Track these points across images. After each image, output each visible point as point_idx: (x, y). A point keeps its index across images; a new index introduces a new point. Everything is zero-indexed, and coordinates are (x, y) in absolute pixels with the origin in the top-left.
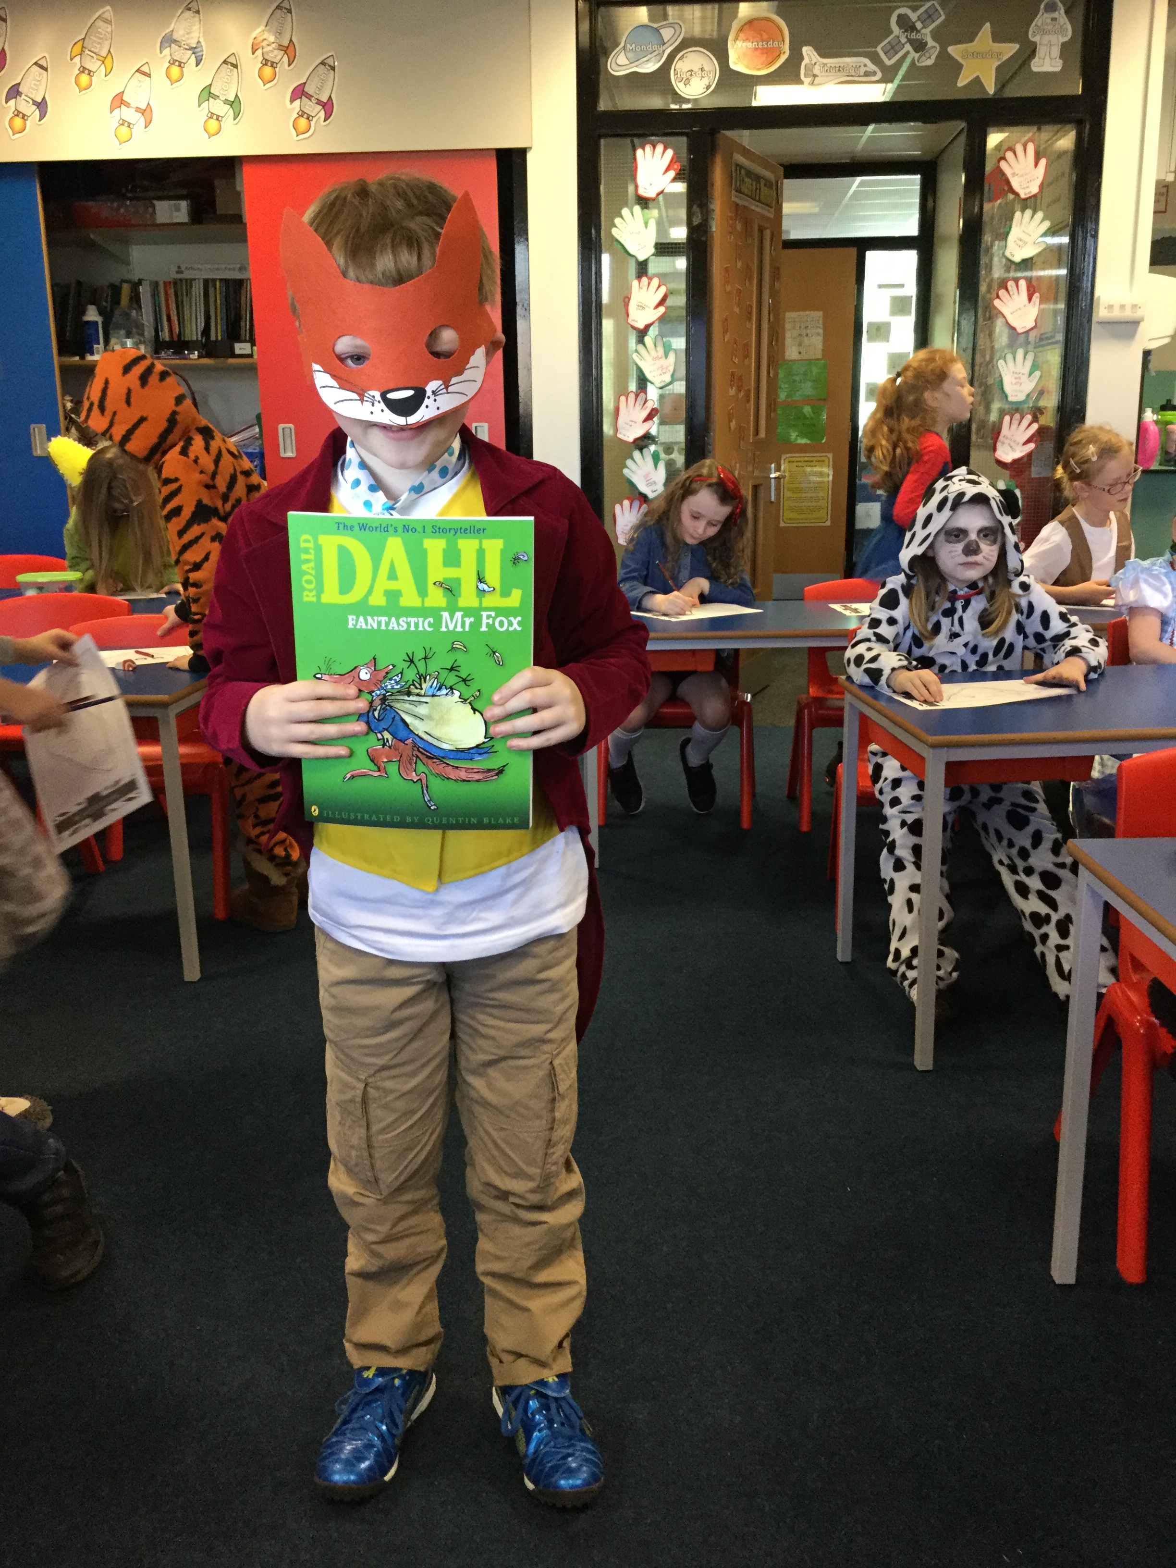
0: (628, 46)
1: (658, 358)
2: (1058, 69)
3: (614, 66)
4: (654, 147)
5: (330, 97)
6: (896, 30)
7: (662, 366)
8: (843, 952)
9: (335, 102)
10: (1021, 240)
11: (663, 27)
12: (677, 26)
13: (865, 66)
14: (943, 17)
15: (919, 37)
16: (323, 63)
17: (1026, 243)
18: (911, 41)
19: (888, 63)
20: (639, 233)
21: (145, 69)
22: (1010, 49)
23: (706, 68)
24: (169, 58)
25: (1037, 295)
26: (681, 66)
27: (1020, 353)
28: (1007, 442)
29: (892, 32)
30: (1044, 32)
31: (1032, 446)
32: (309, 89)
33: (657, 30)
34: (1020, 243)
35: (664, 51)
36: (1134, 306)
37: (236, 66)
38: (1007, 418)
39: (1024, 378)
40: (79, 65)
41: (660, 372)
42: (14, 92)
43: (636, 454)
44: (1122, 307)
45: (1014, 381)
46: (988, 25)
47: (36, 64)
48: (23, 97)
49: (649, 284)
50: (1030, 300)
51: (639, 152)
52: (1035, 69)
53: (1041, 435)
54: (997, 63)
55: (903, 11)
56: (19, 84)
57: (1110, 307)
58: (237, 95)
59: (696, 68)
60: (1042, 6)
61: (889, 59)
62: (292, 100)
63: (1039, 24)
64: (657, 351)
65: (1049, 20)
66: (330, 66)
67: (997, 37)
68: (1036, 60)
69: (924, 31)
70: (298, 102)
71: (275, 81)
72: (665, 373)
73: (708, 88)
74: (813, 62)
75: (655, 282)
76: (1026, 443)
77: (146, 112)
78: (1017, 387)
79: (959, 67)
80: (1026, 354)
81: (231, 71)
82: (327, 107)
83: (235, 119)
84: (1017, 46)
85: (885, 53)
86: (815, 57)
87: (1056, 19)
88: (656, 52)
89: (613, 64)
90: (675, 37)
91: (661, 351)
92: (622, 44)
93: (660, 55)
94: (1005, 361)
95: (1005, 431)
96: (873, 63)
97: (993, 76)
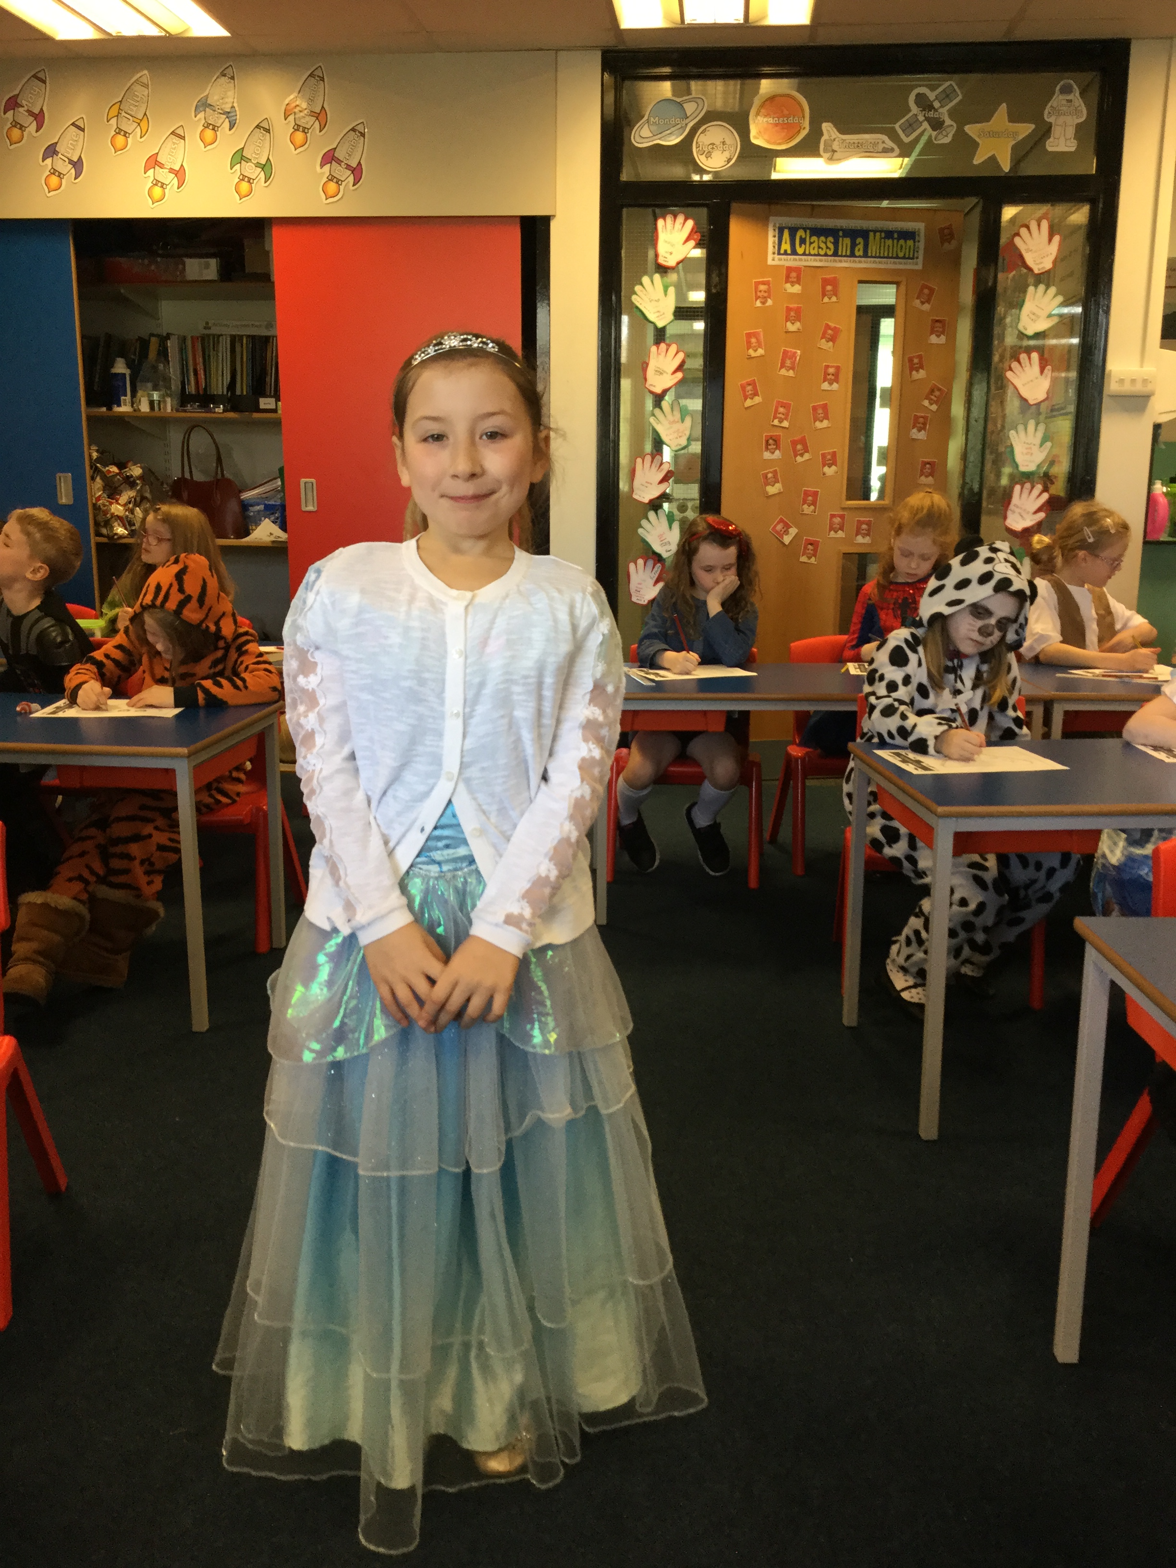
0: (652, 119)
1: (674, 422)
2: (1073, 149)
3: (638, 139)
4: (675, 217)
5: (359, 164)
6: (914, 109)
7: (678, 430)
8: (850, 1015)
9: (363, 167)
10: (1034, 314)
11: (686, 101)
12: (699, 101)
13: (883, 142)
14: (960, 97)
15: (936, 116)
16: (353, 130)
17: (1038, 317)
18: (927, 119)
19: (906, 140)
20: (658, 301)
22: (1025, 129)
23: (728, 142)
24: (203, 121)
25: (1049, 367)
26: (703, 139)
27: (1031, 424)
28: (1017, 510)
29: (910, 111)
30: (1059, 113)
31: (1042, 515)
33: (680, 104)
34: (1033, 317)
35: (686, 125)
36: (1145, 381)
37: (268, 131)
38: (1018, 488)
39: (1035, 449)
41: (676, 435)
42: (51, 151)
43: (651, 515)
44: (1133, 381)
45: (1025, 451)
46: (1004, 105)
47: (73, 124)
48: (60, 155)
49: (667, 350)
50: (1042, 371)
51: (660, 223)
52: (1050, 149)
53: (1050, 504)
54: (1014, 142)
55: (923, 90)
56: (56, 143)
57: (1121, 381)
59: (717, 142)
60: (1058, 88)
61: (907, 136)
62: (322, 166)
63: (1055, 105)
64: (673, 415)
65: (1064, 102)
67: (1012, 119)
68: (1051, 139)
69: (941, 110)
71: (306, 146)
72: (680, 436)
73: (729, 160)
74: (832, 138)
75: (673, 348)
76: (1036, 512)
77: (180, 174)
78: (1028, 457)
79: (978, 144)
80: (1037, 424)
82: (357, 172)
83: (265, 182)
84: (1033, 126)
85: (903, 131)
86: (835, 133)
87: (1070, 101)
88: (679, 126)
89: (637, 136)
90: (698, 112)
91: (677, 415)
92: (646, 118)
93: (683, 128)
94: (1016, 431)
95: (1015, 499)
96: (891, 139)
97: (1009, 154)
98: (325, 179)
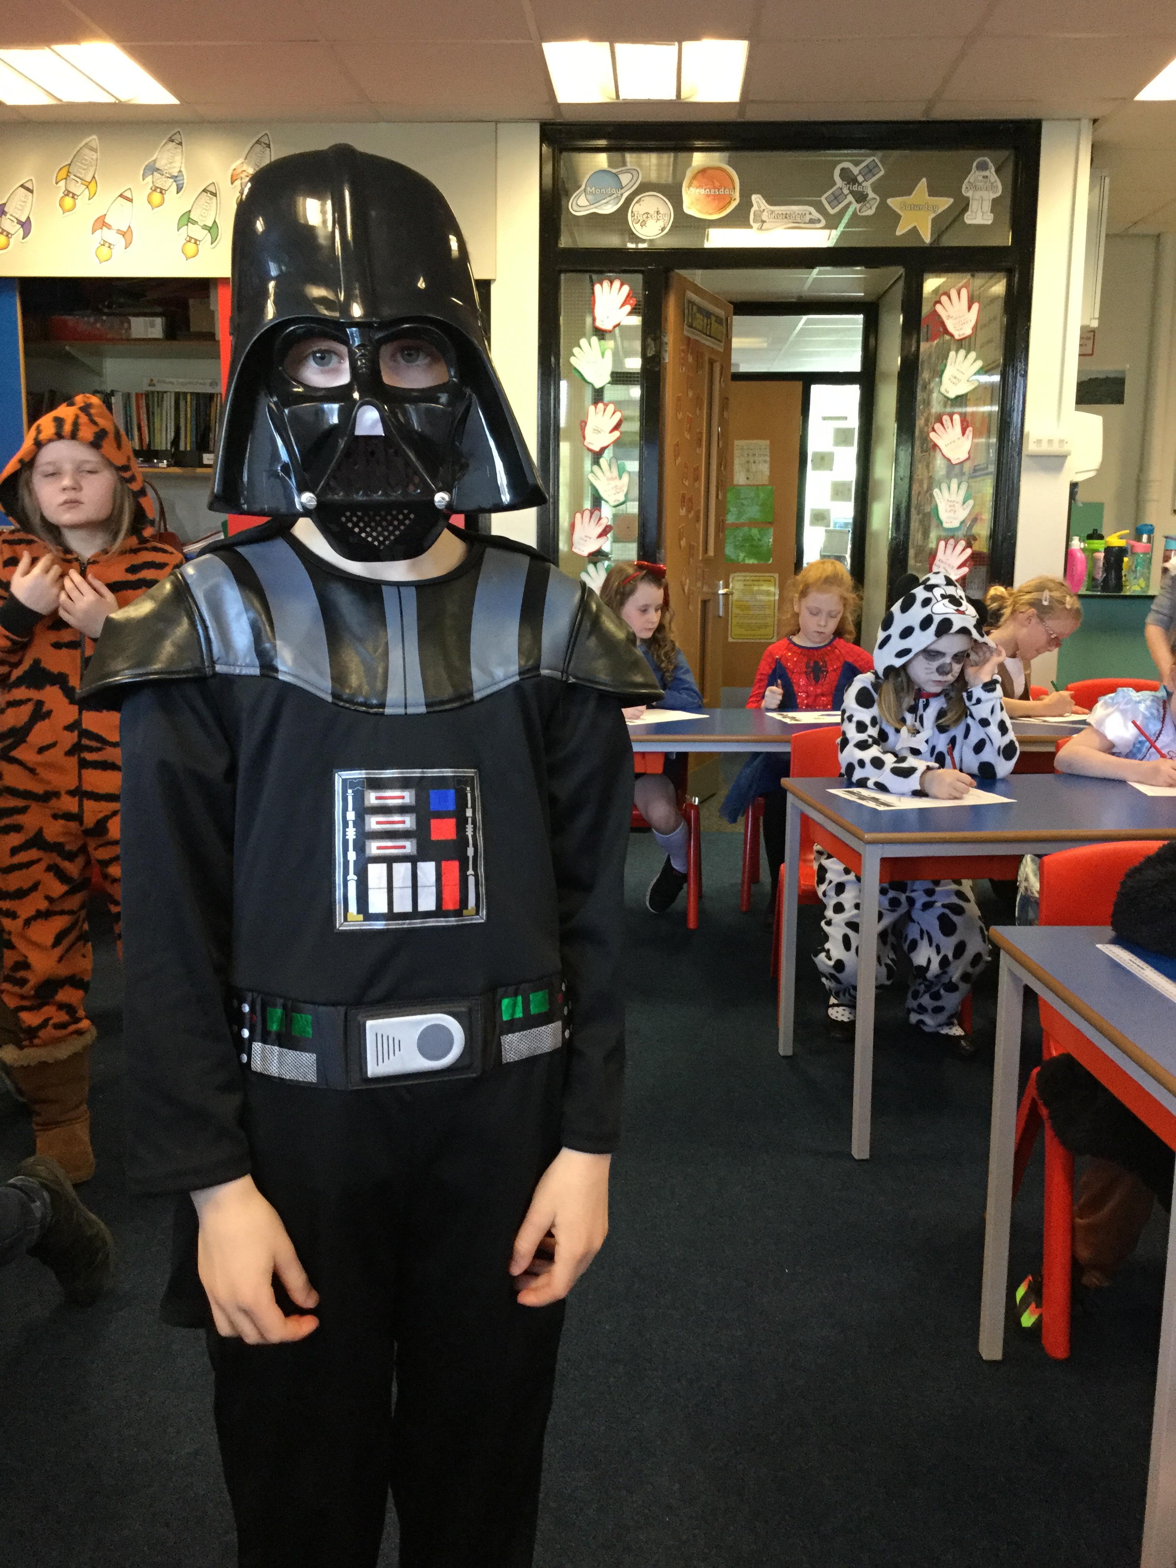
0: (589, 189)
1: (612, 479)
2: (989, 222)
3: (575, 207)
4: (611, 283)
6: (839, 182)
7: (616, 486)
8: (785, 1046)
10: (955, 377)
11: (622, 172)
12: (634, 172)
13: (810, 214)
14: (882, 173)
15: (860, 189)
17: (959, 381)
18: (852, 192)
19: (832, 212)
20: (596, 362)
21: (128, 194)
22: (945, 203)
23: (661, 212)
24: (151, 185)
25: (970, 429)
26: (638, 208)
27: (954, 483)
29: (834, 184)
30: (976, 188)
31: (965, 570)
33: (616, 175)
34: (954, 381)
35: (622, 195)
36: (1062, 442)
37: (215, 195)
38: (942, 543)
39: (958, 506)
40: (63, 189)
41: (614, 491)
43: (591, 568)
44: (1050, 441)
45: (949, 509)
46: (924, 180)
47: (22, 186)
49: (603, 411)
50: (963, 433)
51: (597, 287)
52: (968, 221)
53: (975, 559)
54: (933, 215)
55: (847, 165)
56: (5, 204)
57: (1039, 442)
58: (215, 221)
59: (652, 211)
60: (975, 164)
61: (833, 209)
63: (972, 181)
64: (611, 472)
65: (981, 178)
67: (933, 192)
68: (969, 213)
69: (864, 184)
72: (618, 493)
73: (663, 229)
74: (762, 209)
75: (611, 407)
76: (960, 567)
78: (951, 514)
79: (898, 217)
80: (960, 483)
81: (211, 199)
83: (212, 243)
84: (951, 200)
85: (829, 203)
86: (763, 204)
87: (987, 177)
88: (615, 196)
89: (574, 205)
90: (633, 181)
91: (615, 472)
92: (583, 187)
93: (619, 198)
94: (940, 489)
95: (940, 555)
96: (818, 211)
97: (930, 226)
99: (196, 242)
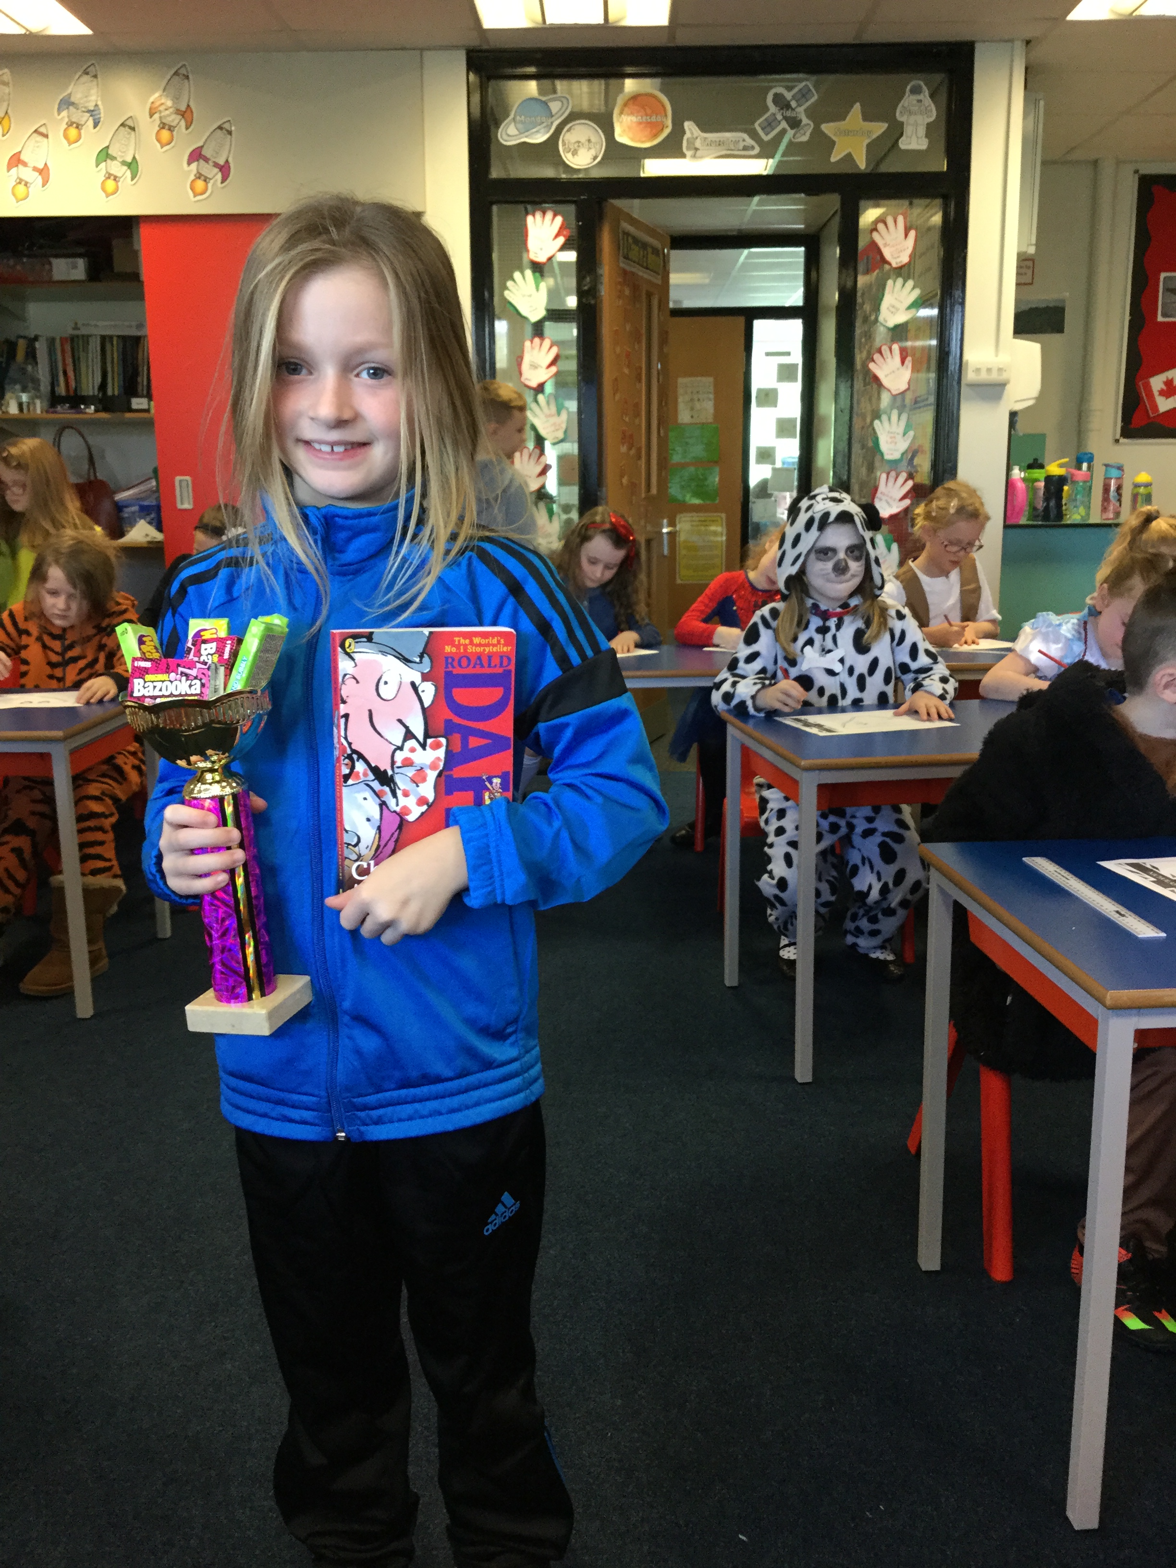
0: (518, 118)
1: (551, 416)
2: (924, 147)
4: (544, 213)
5: (227, 162)
6: (773, 109)
7: (554, 424)
8: (731, 976)
9: (232, 165)
10: (893, 307)
11: (551, 100)
12: (564, 100)
13: (744, 140)
14: (816, 97)
15: (793, 115)
16: (220, 128)
17: (898, 310)
18: (785, 118)
19: (766, 138)
20: (530, 296)
21: (43, 130)
22: (879, 128)
23: (593, 139)
24: (66, 120)
25: (909, 361)
26: (569, 137)
27: (895, 414)
28: (884, 498)
29: (767, 109)
30: (910, 113)
31: (907, 502)
32: (206, 152)
33: (545, 103)
34: (893, 310)
35: (552, 123)
36: (1000, 370)
37: (133, 129)
38: (883, 476)
39: (899, 437)
41: (553, 429)
44: (989, 370)
45: (890, 440)
46: (857, 106)
49: (541, 345)
50: (903, 363)
51: (530, 219)
52: (903, 147)
53: (915, 491)
54: (867, 141)
55: (780, 90)
57: (978, 370)
58: (134, 158)
59: (583, 140)
60: (909, 87)
61: (767, 134)
62: (189, 163)
63: (906, 105)
64: (549, 408)
65: (915, 102)
66: (227, 131)
67: (866, 117)
68: (904, 138)
69: (798, 109)
70: (194, 165)
72: (557, 430)
73: (595, 158)
74: (696, 135)
75: (548, 342)
76: (902, 499)
77: (44, 172)
78: (892, 446)
79: (834, 143)
80: (900, 415)
81: (129, 134)
82: (225, 170)
83: (132, 179)
84: (886, 125)
85: (763, 129)
86: (696, 131)
87: (920, 101)
88: (545, 124)
89: (504, 133)
90: (563, 110)
91: (554, 410)
92: (512, 116)
93: (549, 127)
94: (881, 421)
95: (882, 487)
96: (752, 138)
97: (864, 152)
98: (192, 177)
99: (116, 179)
